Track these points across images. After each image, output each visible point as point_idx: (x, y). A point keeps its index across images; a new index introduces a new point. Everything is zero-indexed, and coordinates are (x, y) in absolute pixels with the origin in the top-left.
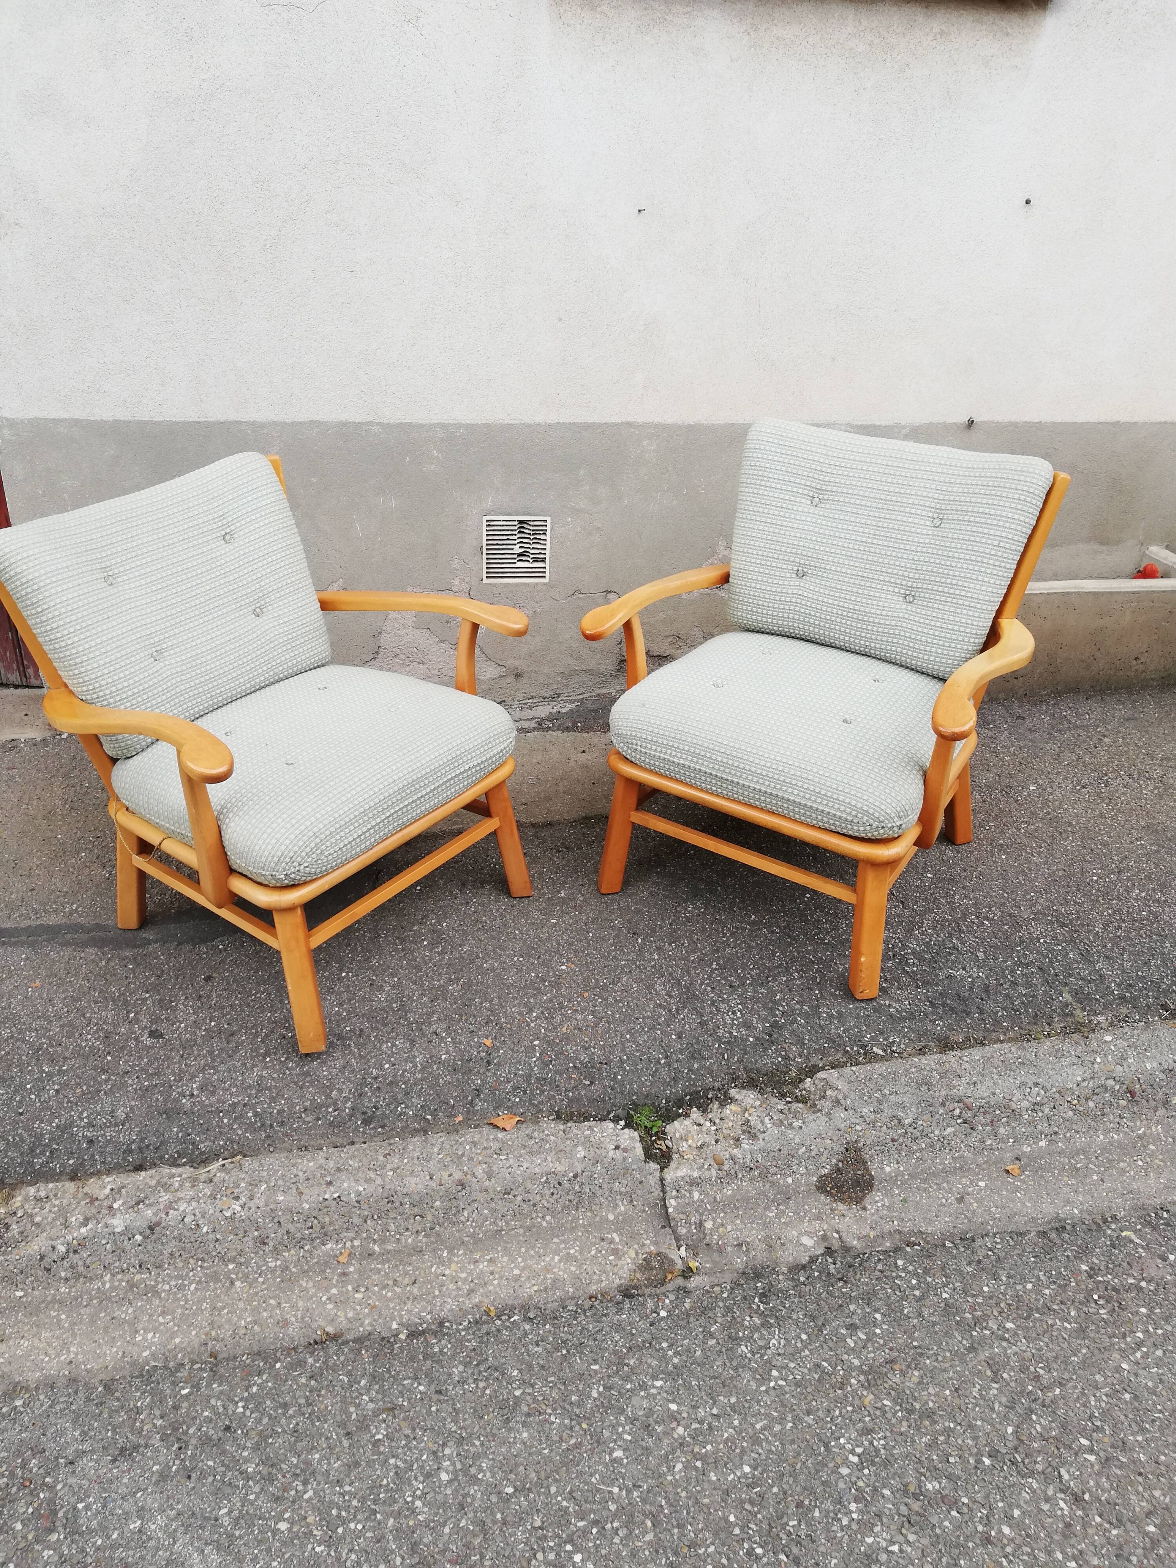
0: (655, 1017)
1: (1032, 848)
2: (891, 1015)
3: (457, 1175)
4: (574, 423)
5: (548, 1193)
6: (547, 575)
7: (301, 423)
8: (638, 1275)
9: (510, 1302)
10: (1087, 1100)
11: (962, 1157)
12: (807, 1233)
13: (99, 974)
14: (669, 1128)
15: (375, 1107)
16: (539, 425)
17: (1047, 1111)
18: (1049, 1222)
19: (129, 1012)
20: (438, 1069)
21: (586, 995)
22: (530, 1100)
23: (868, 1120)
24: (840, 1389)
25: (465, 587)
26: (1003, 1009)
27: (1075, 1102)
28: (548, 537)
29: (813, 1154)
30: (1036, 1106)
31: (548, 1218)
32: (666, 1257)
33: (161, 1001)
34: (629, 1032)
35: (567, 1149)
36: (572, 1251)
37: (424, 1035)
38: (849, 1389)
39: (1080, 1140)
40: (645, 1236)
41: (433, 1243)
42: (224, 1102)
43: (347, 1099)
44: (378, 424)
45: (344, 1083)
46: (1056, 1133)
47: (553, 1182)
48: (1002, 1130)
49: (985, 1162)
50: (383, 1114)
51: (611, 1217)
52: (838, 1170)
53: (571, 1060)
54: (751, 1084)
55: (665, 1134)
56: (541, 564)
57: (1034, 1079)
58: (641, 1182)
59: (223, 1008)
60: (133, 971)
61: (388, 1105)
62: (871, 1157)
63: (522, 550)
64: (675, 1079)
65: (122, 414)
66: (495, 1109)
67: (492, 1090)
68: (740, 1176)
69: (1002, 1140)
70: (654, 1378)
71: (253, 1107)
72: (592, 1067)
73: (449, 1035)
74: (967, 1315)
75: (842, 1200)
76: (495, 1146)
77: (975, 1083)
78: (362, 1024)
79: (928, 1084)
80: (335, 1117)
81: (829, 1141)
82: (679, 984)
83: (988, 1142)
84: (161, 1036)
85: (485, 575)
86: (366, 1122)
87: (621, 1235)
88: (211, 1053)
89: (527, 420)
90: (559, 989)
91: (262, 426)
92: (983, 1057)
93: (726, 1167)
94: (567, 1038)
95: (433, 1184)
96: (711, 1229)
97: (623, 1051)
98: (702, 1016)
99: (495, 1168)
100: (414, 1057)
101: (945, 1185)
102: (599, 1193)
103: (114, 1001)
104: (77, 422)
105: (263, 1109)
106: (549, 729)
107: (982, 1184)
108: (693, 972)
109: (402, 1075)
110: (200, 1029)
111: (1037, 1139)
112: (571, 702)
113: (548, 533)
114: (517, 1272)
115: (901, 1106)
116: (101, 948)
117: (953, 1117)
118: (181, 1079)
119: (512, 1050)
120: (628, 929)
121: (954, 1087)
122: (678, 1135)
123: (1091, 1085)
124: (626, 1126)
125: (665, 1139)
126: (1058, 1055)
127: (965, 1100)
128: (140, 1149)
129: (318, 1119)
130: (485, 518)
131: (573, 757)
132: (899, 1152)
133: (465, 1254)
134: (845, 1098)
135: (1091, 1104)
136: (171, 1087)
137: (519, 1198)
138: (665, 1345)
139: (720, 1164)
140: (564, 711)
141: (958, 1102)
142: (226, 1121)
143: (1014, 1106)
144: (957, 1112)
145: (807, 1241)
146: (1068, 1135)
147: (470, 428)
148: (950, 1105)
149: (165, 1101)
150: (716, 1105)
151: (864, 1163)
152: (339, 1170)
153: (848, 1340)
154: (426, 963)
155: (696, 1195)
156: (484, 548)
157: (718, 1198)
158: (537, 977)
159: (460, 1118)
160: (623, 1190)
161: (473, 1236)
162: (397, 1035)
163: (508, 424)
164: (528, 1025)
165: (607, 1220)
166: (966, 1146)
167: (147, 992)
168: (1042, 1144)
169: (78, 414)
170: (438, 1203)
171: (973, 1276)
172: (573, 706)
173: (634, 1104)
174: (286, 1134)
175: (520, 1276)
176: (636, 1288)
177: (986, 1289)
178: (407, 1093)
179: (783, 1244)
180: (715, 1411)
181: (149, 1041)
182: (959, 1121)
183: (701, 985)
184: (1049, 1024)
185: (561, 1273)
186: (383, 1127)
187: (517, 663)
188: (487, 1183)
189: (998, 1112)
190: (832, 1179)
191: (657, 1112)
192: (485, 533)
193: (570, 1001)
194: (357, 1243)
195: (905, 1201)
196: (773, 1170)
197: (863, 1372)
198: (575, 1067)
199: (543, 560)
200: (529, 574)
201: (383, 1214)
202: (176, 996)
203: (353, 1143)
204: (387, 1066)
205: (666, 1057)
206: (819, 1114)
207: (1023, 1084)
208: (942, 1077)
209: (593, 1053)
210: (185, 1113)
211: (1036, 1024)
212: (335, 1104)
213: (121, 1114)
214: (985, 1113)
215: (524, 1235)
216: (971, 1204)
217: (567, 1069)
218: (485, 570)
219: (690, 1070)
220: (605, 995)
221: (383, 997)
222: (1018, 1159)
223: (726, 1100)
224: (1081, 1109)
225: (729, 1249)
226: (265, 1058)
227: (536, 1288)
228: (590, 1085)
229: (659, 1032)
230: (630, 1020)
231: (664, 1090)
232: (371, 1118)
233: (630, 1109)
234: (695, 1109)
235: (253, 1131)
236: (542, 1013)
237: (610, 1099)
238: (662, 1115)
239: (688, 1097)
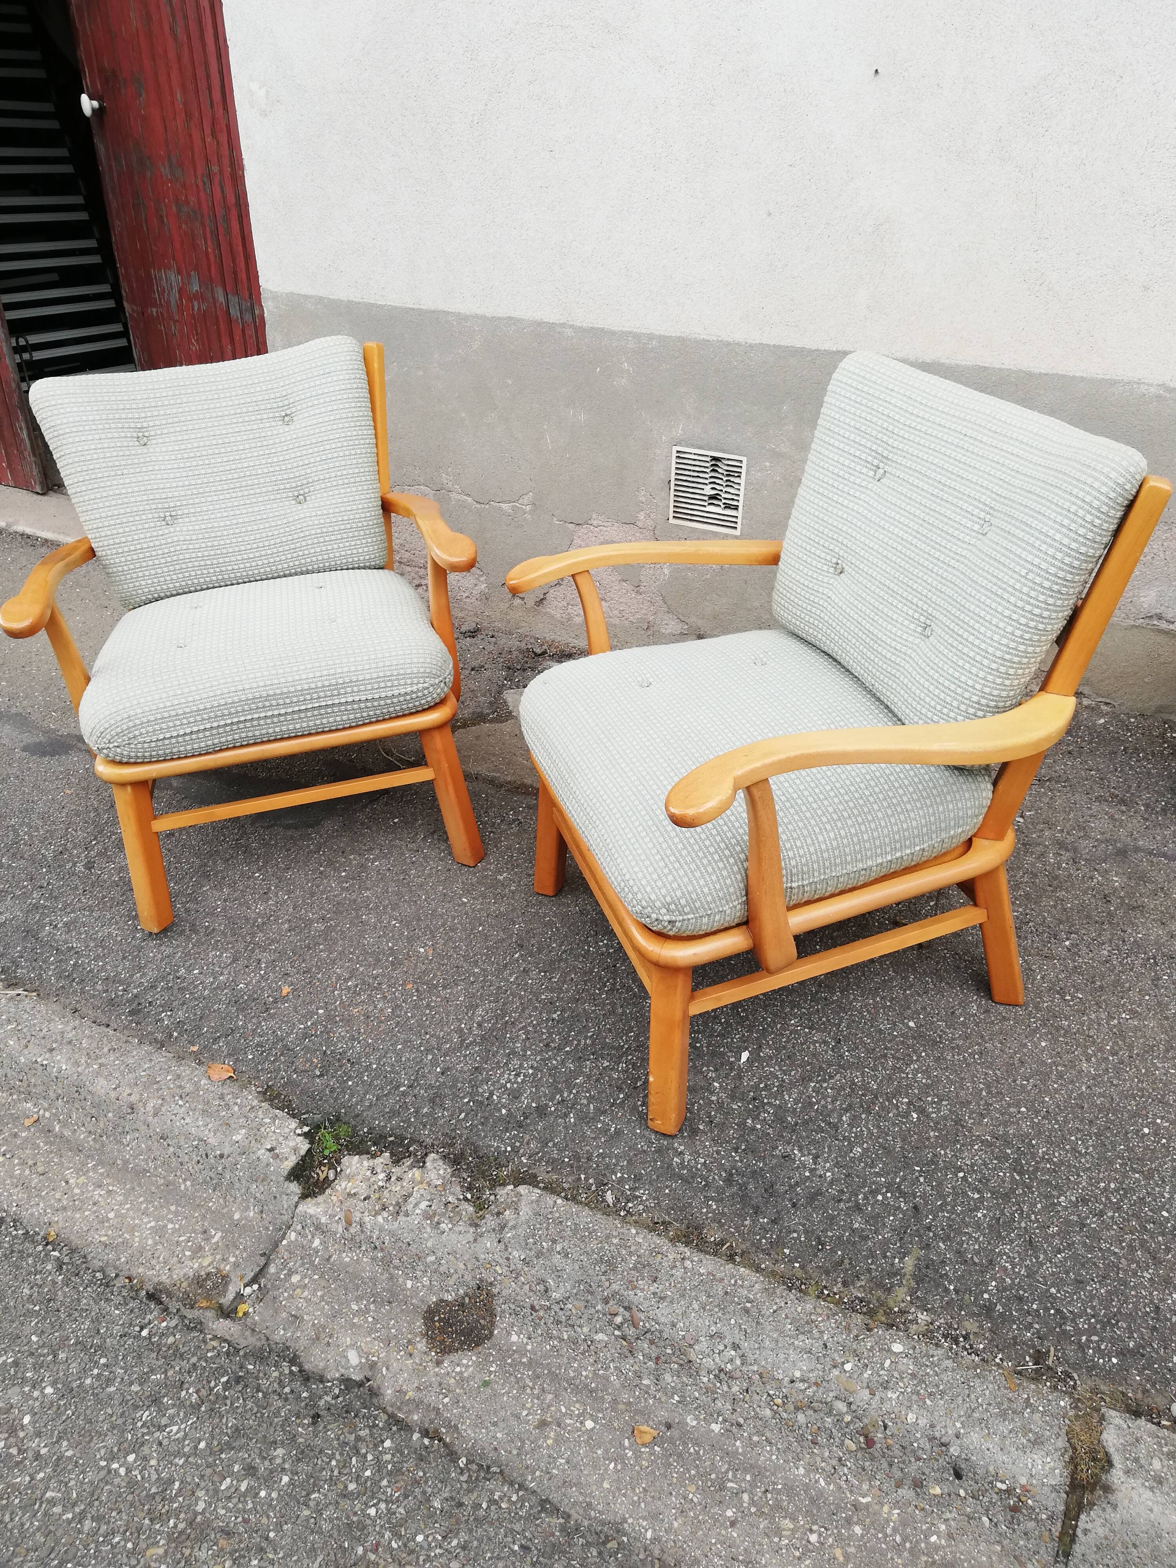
0: (443, 1040)
1: (1101, 1050)
2: (670, 1165)
3: (134, 1098)
4: (779, 347)
5: (196, 1159)
6: (739, 526)
7: (499, 318)
8: (185, 1284)
9: (72, 1238)
10: (797, 1409)
11: (606, 1378)
12: (359, 1349)
14: (345, 1160)
15: (150, 1003)
16: (739, 344)
17: (735, 1389)
18: (603, 1523)
20: (226, 994)
21: (410, 986)
23: (513, 1267)
24: (151, 1520)
25: (650, 523)
26: (806, 1232)
27: (779, 1401)
28: (742, 481)
29: (442, 1269)
30: (721, 1374)
31: (188, 1183)
32: (226, 1284)
34: (405, 1043)
35: (233, 1126)
36: (170, 1226)
37: (249, 958)
38: (157, 1527)
39: (768, 1457)
40: (237, 1252)
41: (96, 1149)
42: (67, 943)
43: (140, 985)
44: (572, 326)
45: (153, 970)
46: (739, 1425)
47: (202, 1152)
48: (668, 1378)
49: (629, 1404)
50: (150, 1012)
51: (237, 1216)
52: (462, 1305)
53: (329, 1043)
54: (455, 1160)
55: (339, 1163)
56: (733, 513)
57: (738, 1337)
58: (275, 1197)
61: (161, 1006)
62: (503, 1312)
63: (714, 492)
64: (395, 1113)
65: (354, 295)
66: (230, 1055)
67: (243, 1036)
68: (364, 1248)
69: (664, 1390)
70: (54, 1384)
71: (78, 959)
72: (339, 1060)
73: (267, 967)
74: (360, 1550)
75: (431, 1339)
76: (189, 1088)
77: (663, 1299)
78: (220, 924)
79: (611, 1266)
80: (117, 996)
81: (461, 1266)
82: (502, 1018)
83: (646, 1382)
85: (671, 514)
86: (132, 1013)
87: (222, 1238)
88: (104, 897)
89: (726, 336)
90: (395, 969)
91: (466, 318)
92: (709, 1273)
93: (352, 1230)
94: (348, 1021)
95: (113, 1095)
96: (292, 1284)
97: (380, 1059)
98: (486, 1062)
99: (163, 1109)
100: (222, 974)
101: (550, 1397)
102: (237, 1185)
104: (321, 299)
105: (83, 962)
107: (589, 1424)
108: (528, 1011)
109: (196, 987)
111: (712, 1416)
113: (743, 476)
114: (111, 1215)
115: (557, 1272)
117: (610, 1322)
118: (65, 909)
119: (296, 1008)
120: (520, 938)
121: (634, 1288)
122: (348, 1171)
123: (809, 1392)
124: (306, 1135)
125: (332, 1167)
126: (803, 1327)
127: (635, 1309)
129: (106, 991)
130: (675, 449)
132: (536, 1326)
133: (102, 1174)
134: (514, 1227)
135: (801, 1418)
136: (53, 912)
137: (171, 1149)
138: (103, 1361)
139: (349, 1223)
141: (625, 1308)
142: (52, 959)
143: (693, 1356)
144: (618, 1320)
145: (353, 1358)
146: (755, 1438)
147: (663, 339)
148: (612, 1306)
149: (37, 923)
150: (408, 1162)
151: (493, 1315)
152: (70, 1042)
153: (228, 1480)
154: (323, 893)
155: (317, 1243)
156: (673, 483)
157: (334, 1257)
158: (391, 948)
159: (195, 1049)
160: (258, 1195)
161: (126, 1162)
162: (232, 948)
163: (703, 340)
164: (333, 991)
165: (231, 1218)
166: (616, 1368)
168: (716, 1427)
169: (323, 293)
170: (110, 1115)
171: (431, 1516)
173: (338, 1116)
174: (75, 992)
175: (108, 1220)
176: (170, 1295)
177: (420, 1538)
178: (183, 1004)
179: (328, 1344)
180: (43, 1451)
181: (79, 868)
182: (617, 1333)
183: (522, 1028)
184: (845, 1284)
185: (137, 1239)
186: (138, 1023)
187: (700, 623)
188: (150, 1119)
189: (669, 1351)
190: (451, 1310)
191: (351, 1137)
192: (674, 466)
193: (390, 985)
194: (47, 1115)
195: (486, 1384)
196: (396, 1262)
197: (191, 1523)
198: (325, 1051)
199: (736, 508)
200: (721, 522)
201: (71, 1101)
203: (108, 1025)
204: (196, 971)
205: (410, 1086)
206: (472, 1230)
207: (719, 1336)
208: (635, 1268)
209: (353, 1047)
210: (37, 939)
211: (827, 1273)
212: (129, 985)
214: (652, 1342)
215: (158, 1187)
216: (547, 1437)
217: (317, 1050)
218: (672, 509)
219: (417, 1112)
220: (425, 995)
221: (261, 908)
222: (669, 1426)
223: (421, 1163)
224: (785, 1415)
225: (284, 1315)
227: (103, 1239)
228: (319, 1077)
229: (430, 1057)
230: (420, 1032)
231: (375, 1119)
232: (139, 1011)
233: (329, 1120)
234: (388, 1154)
235: (59, 978)
236: (357, 986)
237: (320, 1100)
238: (352, 1143)
239: (392, 1139)
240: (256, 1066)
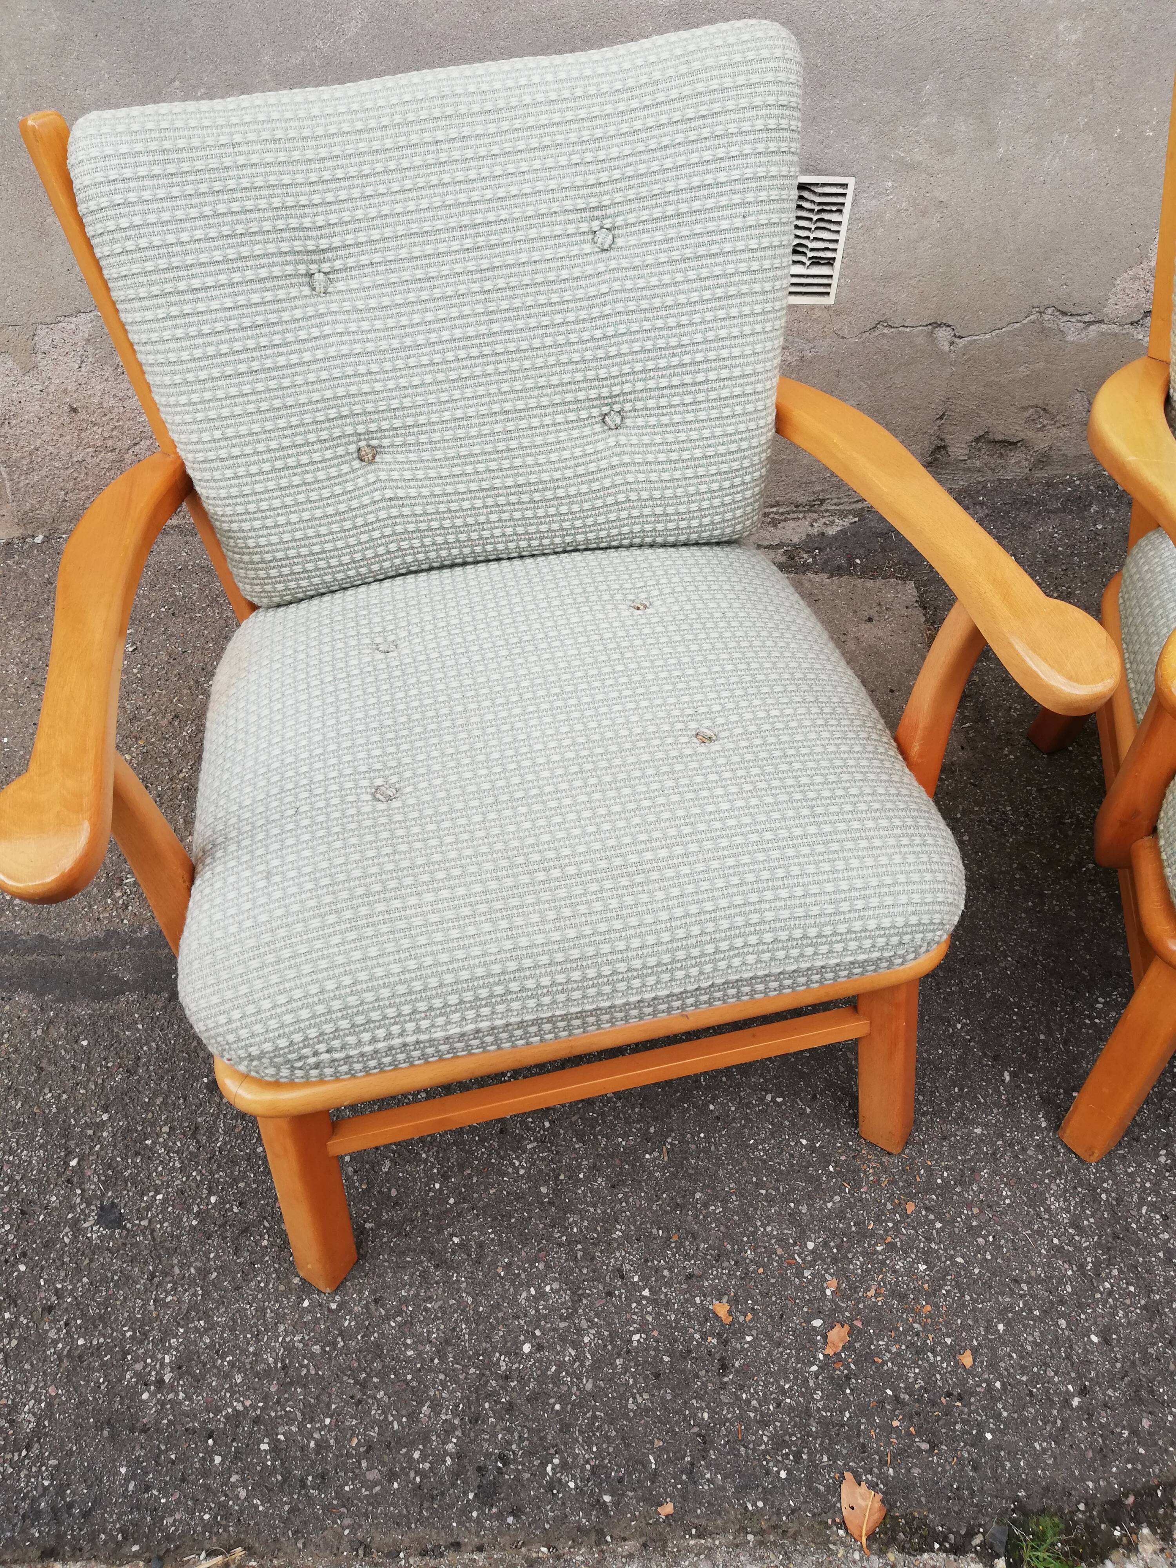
0: (1052, 1282)
6: (833, 290)
13: (28, 1058)
15: (502, 1457)
19: (69, 1153)
20: (626, 1368)
21: (910, 1207)
22: (810, 1479)
28: (845, 218)
33: (128, 1130)
37: (597, 1276)
42: (216, 1411)
43: (449, 1430)
45: (443, 1384)
50: (518, 1479)
53: (888, 1378)
56: (824, 270)
59: (233, 1162)
60: (87, 1051)
61: (529, 1453)
64: (1104, 1454)
67: (734, 1441)
71: (271, 1433)
73: (645, 1279)
78: (481, 1229)
80: (424, 1475)
82: (1096, 1199)
84: (118, 1222)
86: (484, 1496)
88: (203, 1273)
90: (856, 1186)
94: (878, 1319)
97: (993, 1367)
98: (1149, 1290)
100: (579, 1331)
103: (46, 1125)
105: (288, 1435)
106: (806, 567)
108: (1120, 1169)
109: (556, 1379)
110: (189, 1210)
112: (843, 514)
113: (847, 209)
116: (40, 995)
118: (145, 1335)
119: (770, 1338)
120: (984, 1046)
128: (55, 1510)
129: (392, 1476)
131: (852, 629)
136: (125, 1353)
140: (831, 531)
142: (218, 1459)
149: (110, 1393)
158: (812, 1149)
159: (668, 1508)
162: (548, 1268)
164: (800, 1275)
167: (106, 1110)
172: (846, 522)
173: (1021, 1508)
174: (328, 1508)
178: (565, 1428)
181: (95, 1232)
186: (516, 1512)
191: (1068, 1530)
193: (878, 1220)
198: (896, 1397)
199: (830, 262)
202: (153, 1125)
203: (457, 1546)
204: (527, 1348)
205: (1083, 1392)
209: (933, 1365)
210: (145, 1430)
212: (425, 1438)
213: (27, 1420)
217: (882, 1403)
219: (1134, 1432)
220: (949, 1212)
221: (520, 1164)
226: (300, 1300)
228: (930, 1452)
229: (1062, 1323)
230: (1002, 1283)
231: (1083, 1479)
232: (494, 1484)
233: (1014, 1522)
234: (1146, 1531)
235: (268, 1493)
236: (825, 1244)
237: (972, 1494)
238: (1076, 1541)
239: (1131, 1499)
240: (810, 1488)
